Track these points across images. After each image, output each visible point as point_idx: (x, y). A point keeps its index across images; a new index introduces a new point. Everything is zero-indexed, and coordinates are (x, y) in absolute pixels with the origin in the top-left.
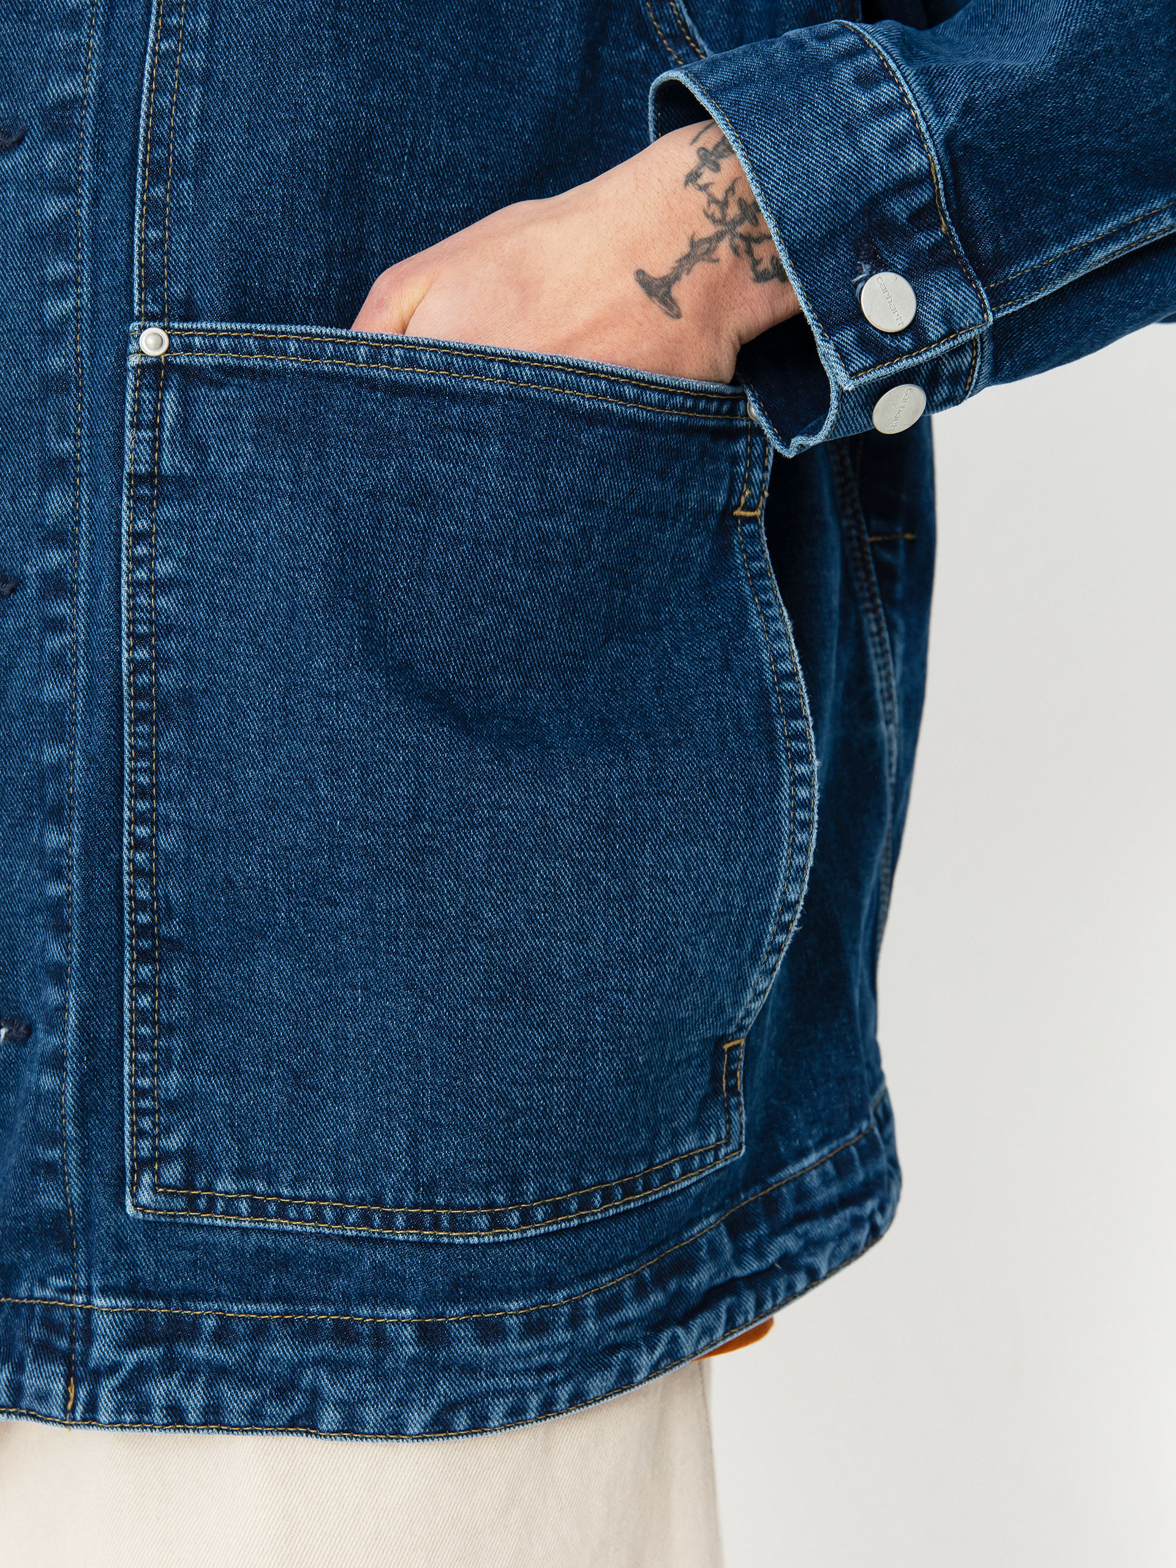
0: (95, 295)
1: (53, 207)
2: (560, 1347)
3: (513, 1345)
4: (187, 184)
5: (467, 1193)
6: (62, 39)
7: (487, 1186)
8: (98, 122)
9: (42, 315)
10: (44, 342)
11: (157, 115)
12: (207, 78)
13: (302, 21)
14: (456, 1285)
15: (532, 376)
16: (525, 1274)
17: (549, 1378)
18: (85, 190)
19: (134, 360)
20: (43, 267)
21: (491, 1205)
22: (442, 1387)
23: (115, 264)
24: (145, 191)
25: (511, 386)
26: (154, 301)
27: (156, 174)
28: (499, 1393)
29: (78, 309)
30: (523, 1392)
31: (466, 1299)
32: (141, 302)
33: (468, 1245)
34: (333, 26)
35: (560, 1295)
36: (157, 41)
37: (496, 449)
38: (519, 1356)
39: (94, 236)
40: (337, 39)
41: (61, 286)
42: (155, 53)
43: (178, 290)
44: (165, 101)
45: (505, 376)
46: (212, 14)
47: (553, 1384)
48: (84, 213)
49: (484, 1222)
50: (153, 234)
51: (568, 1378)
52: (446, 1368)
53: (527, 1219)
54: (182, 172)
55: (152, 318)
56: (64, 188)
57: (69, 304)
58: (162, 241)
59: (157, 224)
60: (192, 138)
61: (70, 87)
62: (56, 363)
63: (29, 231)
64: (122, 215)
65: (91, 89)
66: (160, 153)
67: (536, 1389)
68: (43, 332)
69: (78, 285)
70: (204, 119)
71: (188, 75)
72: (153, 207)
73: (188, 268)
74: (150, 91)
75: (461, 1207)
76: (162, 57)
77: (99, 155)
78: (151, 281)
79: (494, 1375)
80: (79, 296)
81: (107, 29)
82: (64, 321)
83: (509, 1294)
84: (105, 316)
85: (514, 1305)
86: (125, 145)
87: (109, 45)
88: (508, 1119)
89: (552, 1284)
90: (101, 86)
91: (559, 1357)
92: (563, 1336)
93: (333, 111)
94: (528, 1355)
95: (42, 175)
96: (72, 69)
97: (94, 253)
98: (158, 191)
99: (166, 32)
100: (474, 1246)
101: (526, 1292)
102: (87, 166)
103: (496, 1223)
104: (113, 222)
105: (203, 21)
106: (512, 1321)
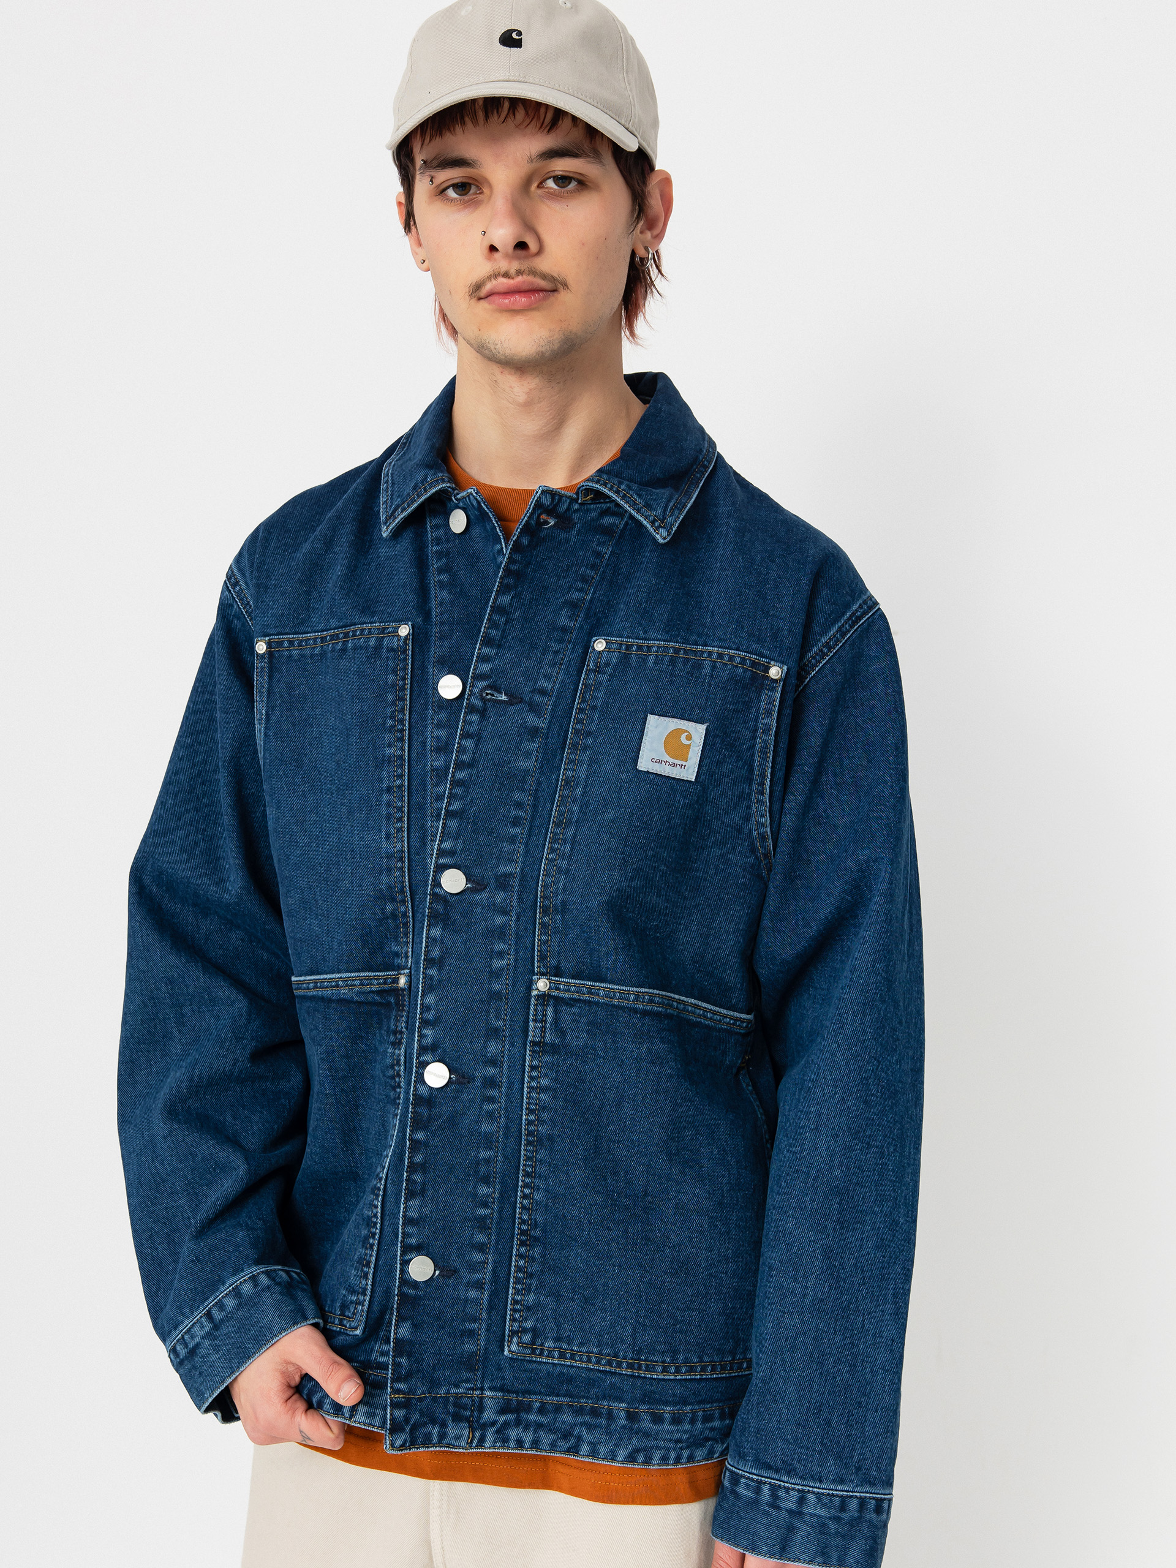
0: (516, 960)
1: (499, 920)
2: (686, 1432)
3: (666, 1426)
4: (559, 917)
5: (654, 1355)
6: (507, 847)
7: (663, 1353)
8: (521, 885)
9: (491, 965)
10: (491, 977)
11: (545, 886)
12: (567, 872)
13: (608, 851)
14: (645, 1395)
16: (674, 1395)
17: (680, 1445)
18: (513, 914)
19: (534, 993)
20: (493, 944)
21: (664, 1362)
22: (634, 1441)
23: (526, 948)
24: (540, 918)
26: (544, 966)
27: (545, 911)
28: (659, 1448)
29: (508, 965)
30: (668, 1449)
31: (649, 1403)
32: (538, 967)
33: (652, 1378)
34: (622, 853)
35: (689, 1408)
36: (548, 854)
38: (668, 1432)
39: (517, 934)
40: (624, 858)
41: (501, 955)
42: (546, 859)
43: (554, 962)
44: (549, 880)
46: (572, 845)
47: (681, 1449)
48: (513, 924)
49: (660, 1369)
50: (544, 938)
51: (688, 1447)
52: (637, 1433)
53: (678, 1371)
54: (556, 911)
55: (543, 974)
56: (504, 912)
57: (505, 962)
58: (548, 941)
59: (545, 934)
60: (560, 898)
61: (509, 869)
62: (496, 987)
63: (487, 928)
64: (530, 927)
65: (518, 870)
66: (547, 902)
67: (674, 1449)
68: (491, 972)
69: (508, 954)
70: (564, 890)
71: (559, 870)
72: (543, 925)
73: (559, 953)
74: (543, 875)
75: (651, 1361)
76: (550, 861)
77: (520, 900)
78: (542, 958)
79: (657, 1440)
80: (509, 959)
81: (527, 845)
82: (502, 969)
83: (667, 1403)
84: (520, 970)
85: (669, 1408)
86: (532, 897)
87: (527, 852)
88: (674, 1325)
89: (685, 1403)
90: (522, 869)
91: (685, 1437)
92: (687, 1427)
93: (618, 889)
94: (672, 1432)
95: (494, 905)
96: (511, 861)
97: (517, 942)
98: (546, 919)
99: (552, 850)
100: (654, 1379)
101: (675, 1404)
102: (514, 904)
103: (665, 1370)
104: (526, 929)
105: (568, 847)
106: (667, 1415)
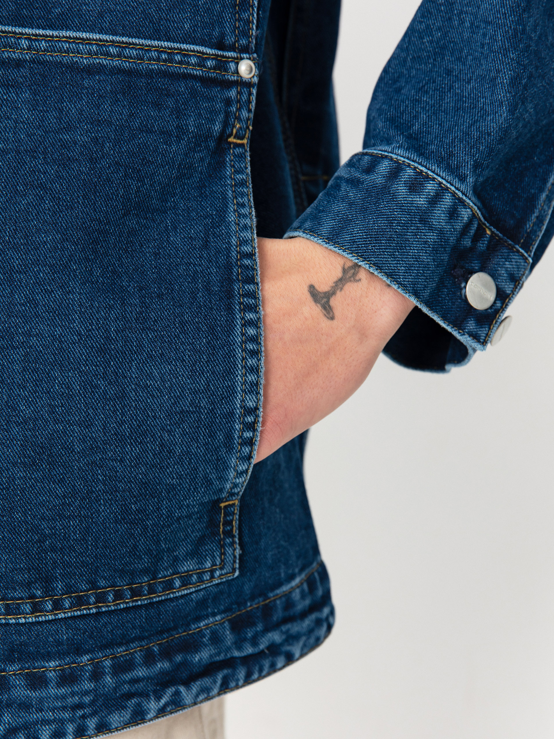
2: (86, 693)
3: (53, 691)
5: (14, 589)
7: (29, 585)
14: (12, 651)
15: (47, 47)
16: (59, 643)
17: (80, 713)
21: (33, 597)
22: (7, 718)
25: (34, 54)
28: (46, 722)
30: (62, 721)
31: (19, 660)
33: (18, 624)
35: (85, 658)
37: (27, 95)
38: (57, 698)
45: (29, 48)
47: (84, 717)
49: (28, 608)
51: (94, 714)
52: (9, 705)
53: (57, 606)
67: (72, 720)
75: (12, 599)
79: (41, 710)
83: (49, 657)
85: (52, 664)
88: (39, 541)
89: (79, 651)
91: (87, 700)
92: (88, 685)
94: (64, 697)
100: (22, 624)
101: (60, 655)
103: (36, 609)
106: (51, 675)
